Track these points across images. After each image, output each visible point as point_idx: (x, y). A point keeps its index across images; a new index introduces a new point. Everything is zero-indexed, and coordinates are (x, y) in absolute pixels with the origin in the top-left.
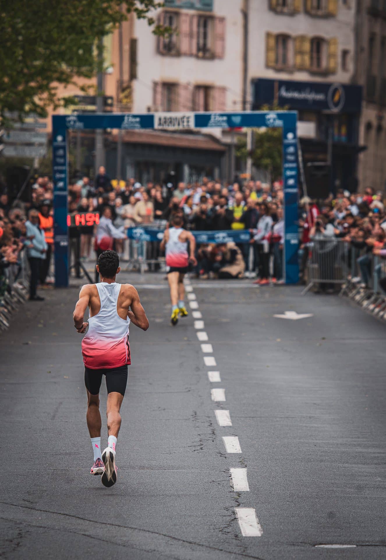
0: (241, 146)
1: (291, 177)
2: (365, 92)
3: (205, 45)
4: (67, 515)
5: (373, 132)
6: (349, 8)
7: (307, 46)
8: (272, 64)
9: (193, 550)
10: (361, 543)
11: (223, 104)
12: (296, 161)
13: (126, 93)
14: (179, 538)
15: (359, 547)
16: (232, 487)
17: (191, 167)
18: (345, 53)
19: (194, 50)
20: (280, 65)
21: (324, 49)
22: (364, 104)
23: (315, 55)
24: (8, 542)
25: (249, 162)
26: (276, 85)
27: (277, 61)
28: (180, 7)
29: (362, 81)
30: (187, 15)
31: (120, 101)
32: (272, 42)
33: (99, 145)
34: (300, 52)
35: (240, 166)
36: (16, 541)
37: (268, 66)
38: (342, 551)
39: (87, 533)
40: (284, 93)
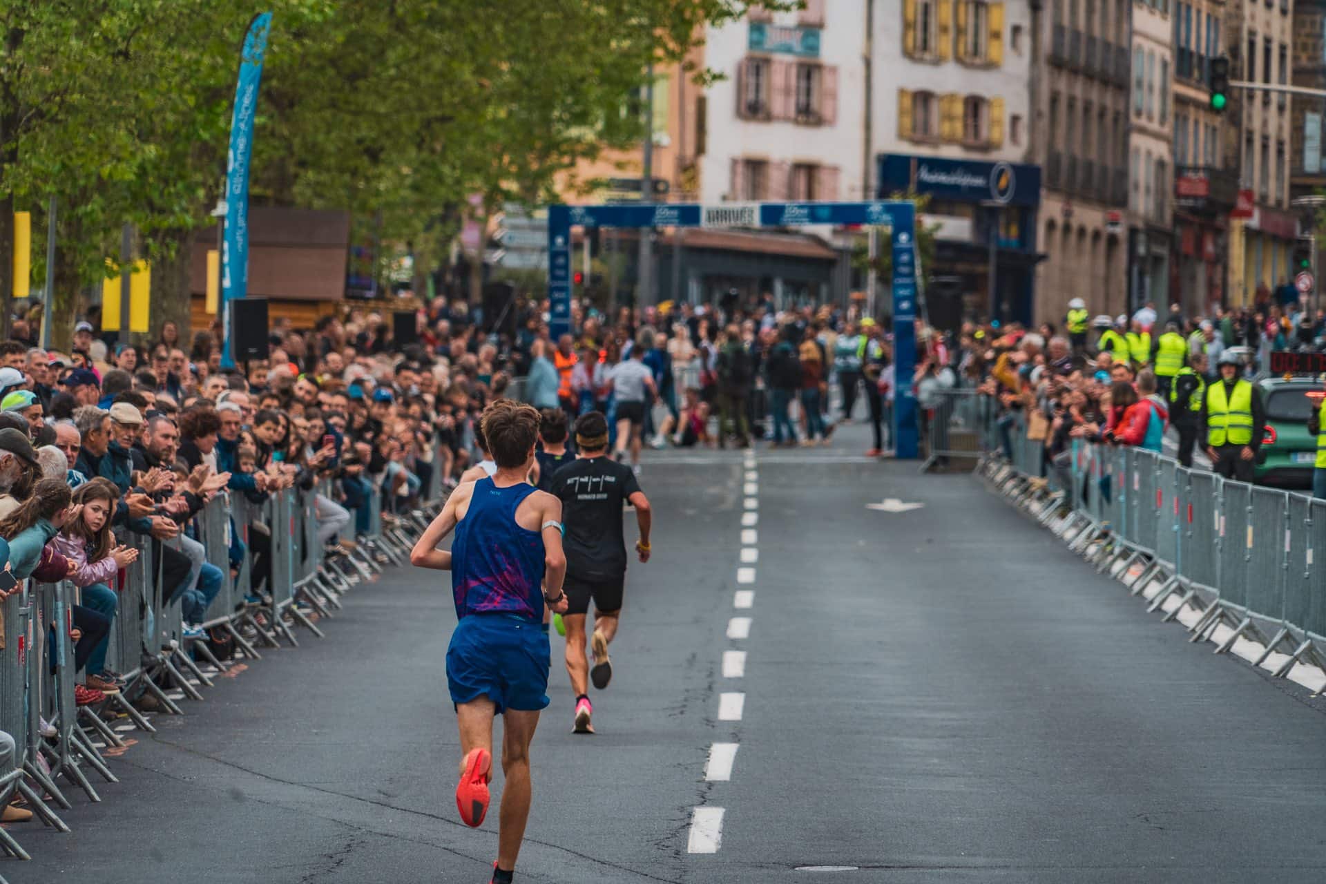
0: (860, 252)
1: (905, 298)
2: (1044, 175)
3: (808, 105)
4: (433, 816)
5: (1058, 234)
6: (1020, 55)
7: (959, 109)
8: (908, 133)
9: (603, 875)
10: (865, 864)
11: (834, 190)
12: (912, 275)
13: (689, 174)
14: (589, 855)
15: (862, 870)
16: (705, 774)
17: (786, 283)
18: (1015, 119)
19: (792, 112)
20: (919, 135)
21: (984, 112)
22: (1043, 192)
23: (970, 121)
24: (325, 859)
25: (872, 276)
26: (913, 164)
27: (914, 129)
28: (772, 51)
29: (1041, 160)
30: (781, 63)
31: (679, 186)
32: (908, 102)
33: (645, 251)
34: (949, 117)
35: (858, 282)
36: (339, 857)
37: (901, 136)
38: (832, 876)
39: (451, 846)
40: (926, 176)
